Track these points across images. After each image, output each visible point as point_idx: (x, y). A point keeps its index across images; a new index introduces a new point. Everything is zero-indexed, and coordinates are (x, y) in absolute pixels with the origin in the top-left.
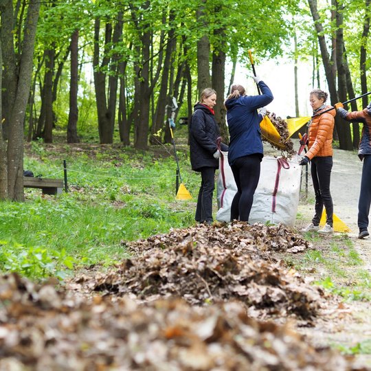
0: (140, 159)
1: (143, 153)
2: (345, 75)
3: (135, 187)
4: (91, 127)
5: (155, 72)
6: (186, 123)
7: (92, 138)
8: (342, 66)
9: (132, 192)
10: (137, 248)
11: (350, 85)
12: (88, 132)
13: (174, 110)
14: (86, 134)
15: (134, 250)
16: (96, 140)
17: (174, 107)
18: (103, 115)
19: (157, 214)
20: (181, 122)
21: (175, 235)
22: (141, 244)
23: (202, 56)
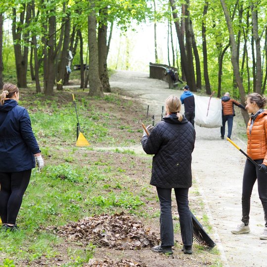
0: (49, 105)
1: (51, 100)
2: (191, 38)
3: (48, 132)
4: (10, 68)
5: (58, 41)
6: (79, 69)
7: (11, 77)
8: (189, 32)
9: (46, 136)
10: (64, 232)
11: (194, 44)
12: (8, 72)
13: (70, 60)
14: (7, 74)
15: (62, 233)
16: (14, 79)
17: (70, 58)
18: (20, 63)
19: (69, 176)
20: (75, 68)
21: (90, 224)
22: (67, 229)
23: (91, 29)
